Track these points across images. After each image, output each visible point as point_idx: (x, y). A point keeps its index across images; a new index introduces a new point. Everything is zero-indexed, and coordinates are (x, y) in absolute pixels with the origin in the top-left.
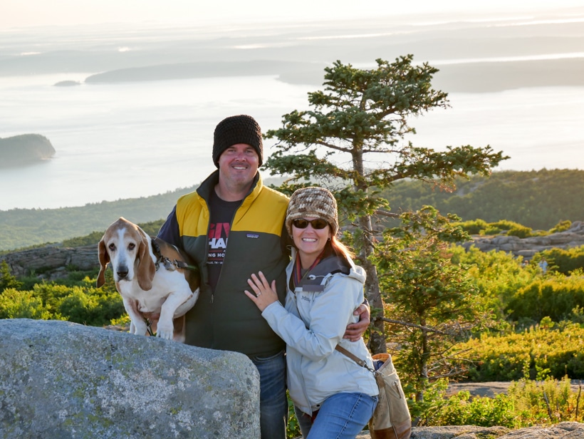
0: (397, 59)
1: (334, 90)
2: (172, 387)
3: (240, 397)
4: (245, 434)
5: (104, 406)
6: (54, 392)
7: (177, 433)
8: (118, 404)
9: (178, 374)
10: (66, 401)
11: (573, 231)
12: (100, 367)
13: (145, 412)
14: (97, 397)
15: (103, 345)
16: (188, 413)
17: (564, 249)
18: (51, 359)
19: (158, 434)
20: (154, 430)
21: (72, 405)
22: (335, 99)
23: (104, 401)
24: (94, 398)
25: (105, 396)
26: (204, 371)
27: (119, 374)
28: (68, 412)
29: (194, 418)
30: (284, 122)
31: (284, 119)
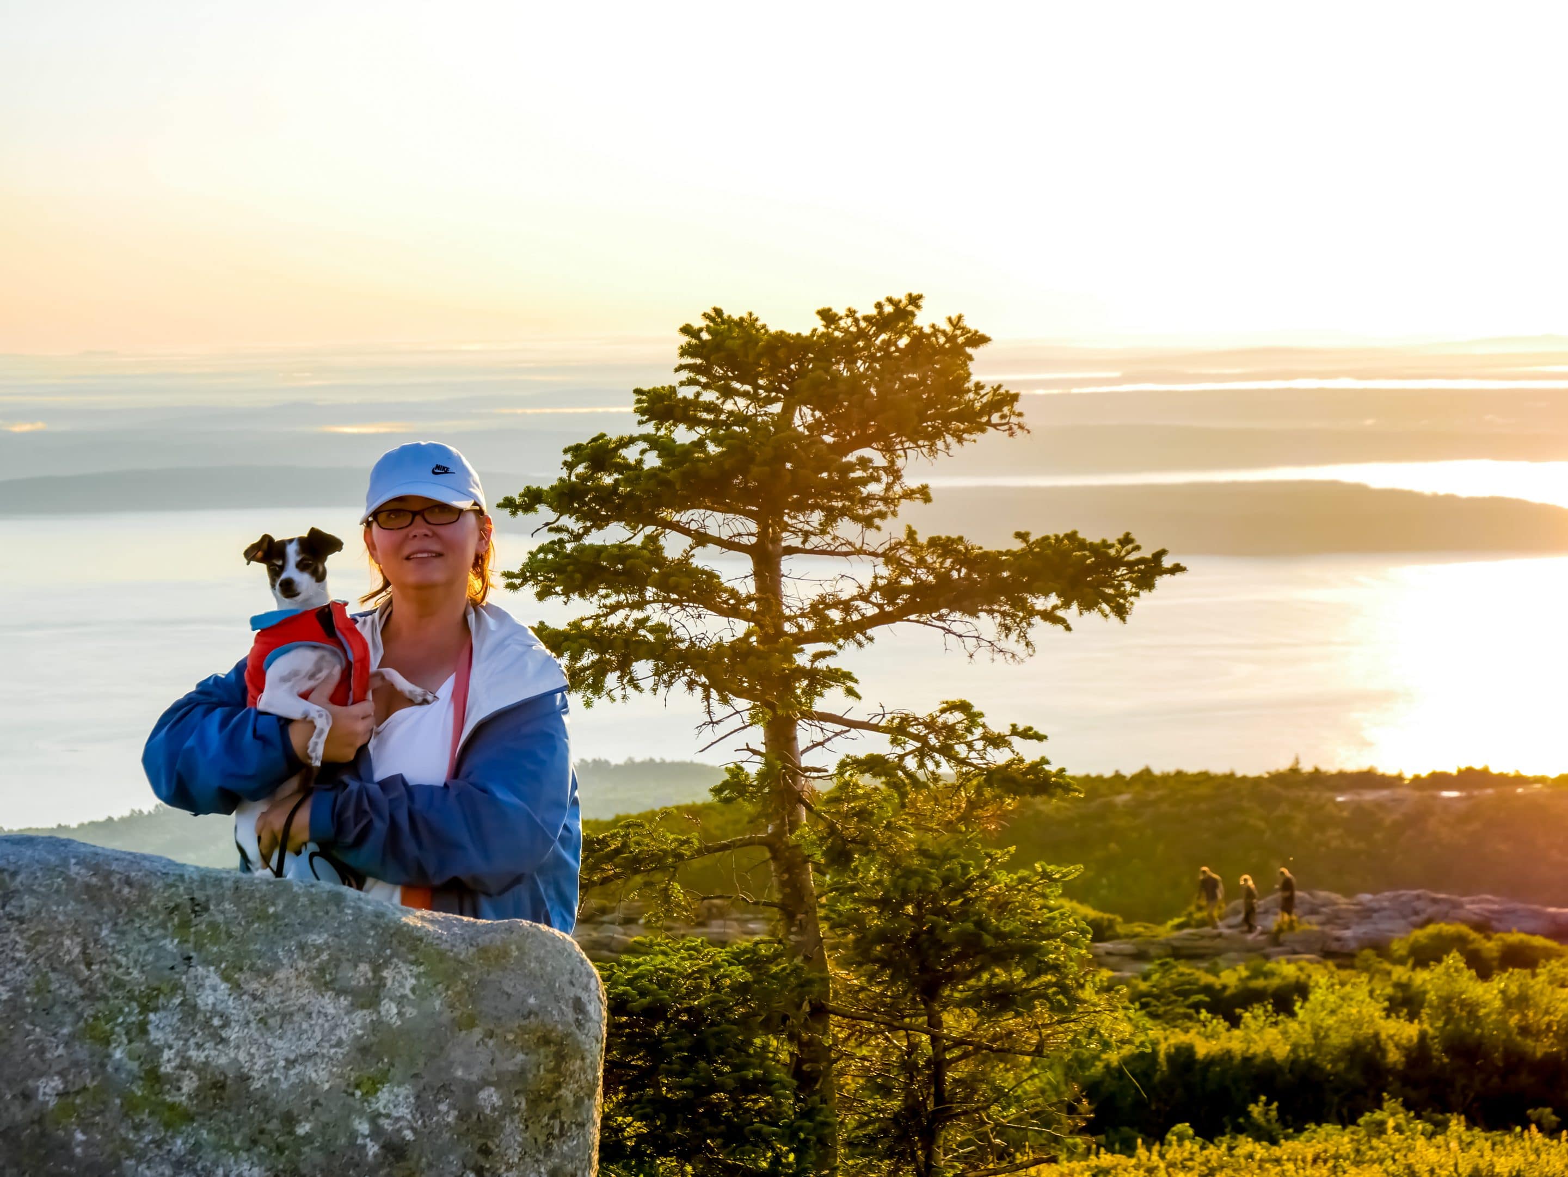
0: (879, 306)
1: (706, 386)
2: (362, 1017)
3: (553, 1048)
4: (563, 1156)
5: (166, 1069)
6: (28, 1027)
7: (373, 1149)
8: (206, 1064)
9: (382, 979)
10: (61, 1050)
11: (1230, 927)
12: (158, 958)
13: (284, 1086)
14: (148, 1044)
15: (169, 898)
16: (405, 1091)
17: (1208, 971)
18: (21, 932)
19: (320, 1149)
20: (308, 1138)
21: (76, 1064)
22: (710, 408)
23: (167, 1054)
24: (138, 1045)
25: (171, 1038)
26: (456, 973)
27: (214, 978)
28: (66, 1082)
29: (422, 1106)
30: (570, 466)
31: (569, 457)
